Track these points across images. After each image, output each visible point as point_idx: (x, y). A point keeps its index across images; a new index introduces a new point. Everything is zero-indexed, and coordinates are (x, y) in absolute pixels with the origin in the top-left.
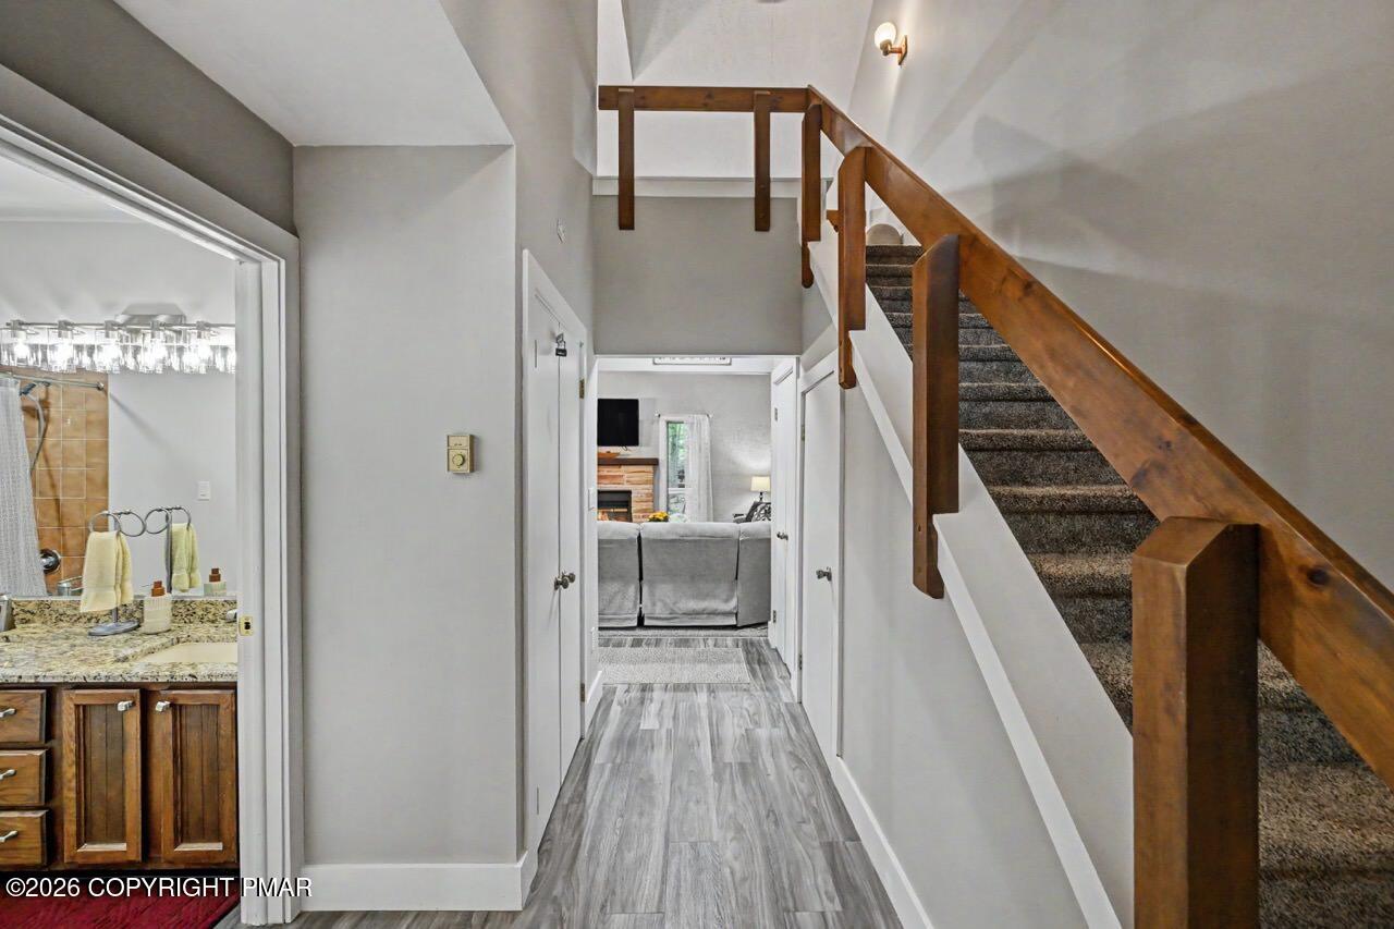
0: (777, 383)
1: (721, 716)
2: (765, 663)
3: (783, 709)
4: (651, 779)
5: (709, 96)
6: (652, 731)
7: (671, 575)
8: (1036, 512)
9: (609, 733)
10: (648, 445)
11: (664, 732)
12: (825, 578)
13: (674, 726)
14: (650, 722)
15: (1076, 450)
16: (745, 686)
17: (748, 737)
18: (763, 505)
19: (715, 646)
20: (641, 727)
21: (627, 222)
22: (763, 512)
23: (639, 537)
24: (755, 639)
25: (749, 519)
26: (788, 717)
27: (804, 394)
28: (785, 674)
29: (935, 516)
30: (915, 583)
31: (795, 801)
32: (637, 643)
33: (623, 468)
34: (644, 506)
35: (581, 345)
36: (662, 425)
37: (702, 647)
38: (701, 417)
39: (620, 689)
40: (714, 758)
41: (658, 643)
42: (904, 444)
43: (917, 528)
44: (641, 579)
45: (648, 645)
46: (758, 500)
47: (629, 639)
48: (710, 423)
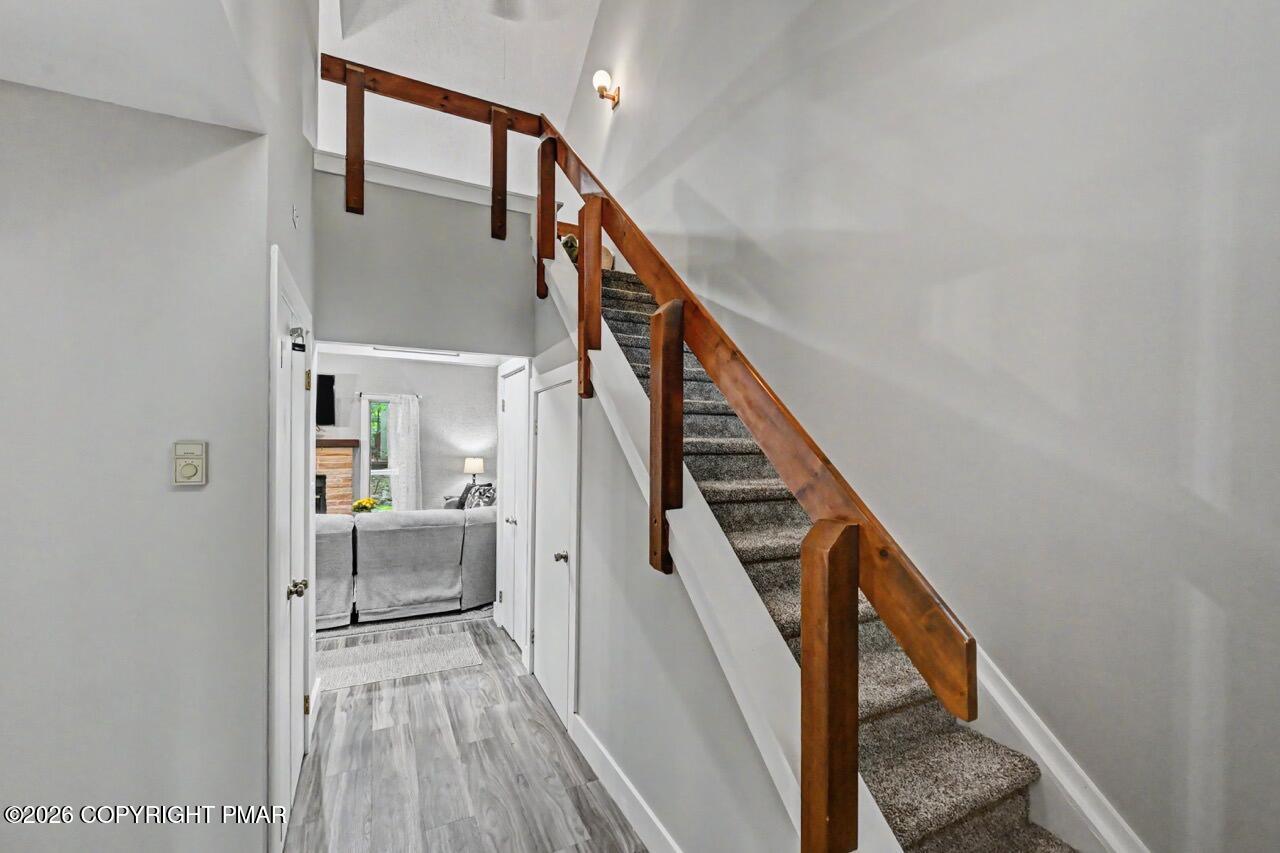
0: (505, 377)
1: (459, 700)
2: (494, 643)
3: (517, 682)
4: (395, 775)
5: (446, 98)
6: (386, 730)
7: (388, 565)
8: (728, 502)
9: (338, 740)
10: (346, 425)
11: (400, 728)
12: (562, 560)
13: (410, 719)
14: (382, 721)
15: (747, 454)
16: (478, 668)
17: (489, 716)
18: (477, 487)
19: (440, 633)
20: (374, 729)
21: (355, 204)
22: (477, 494)
23: (355, 528)
24: (480, 620)
25: (461, 505)
26: (521, 688)
27: (537, 393)
28: (514, 649)
29: (667, 512)
30: (651, 563)
31: (539, 761)
32: (351, 643)
34: (341, 491)
35: (308, 334)
36: (365, 404)
37: (427, 635)
38: (410, 397)
39: (342, 693)
40: (458, 742)
41: (376, 639)
42: (641, 453)
43: (653, 522)
44: (355, 573)
45: (366, 642)
46: (471, 482)
47: (341, 640)
48: (419, 403)
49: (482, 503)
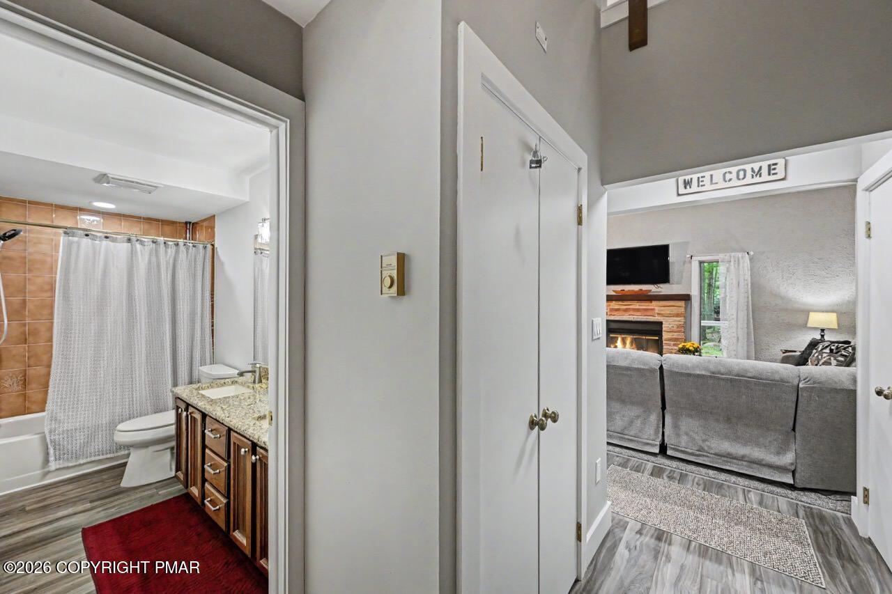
10: (678, 283)
18: (826, 344)
19: (760, 503)
22: (827, 350)
23: (661, 367)
24: (826, 512)
25: (802, 360)
32: (657, 472)
33: (654, 303)
34: (675, 335)
35: (579, 169)
36: (695, 266)
37: (741, 500)
38: (740, 255)
39: (633, 526)
41: (682, 478)
44: (664, 408)
45: (671, 478)
46: (819, 337)
47: (650, 466)
48: (750, 260)
49: (834, 362)
